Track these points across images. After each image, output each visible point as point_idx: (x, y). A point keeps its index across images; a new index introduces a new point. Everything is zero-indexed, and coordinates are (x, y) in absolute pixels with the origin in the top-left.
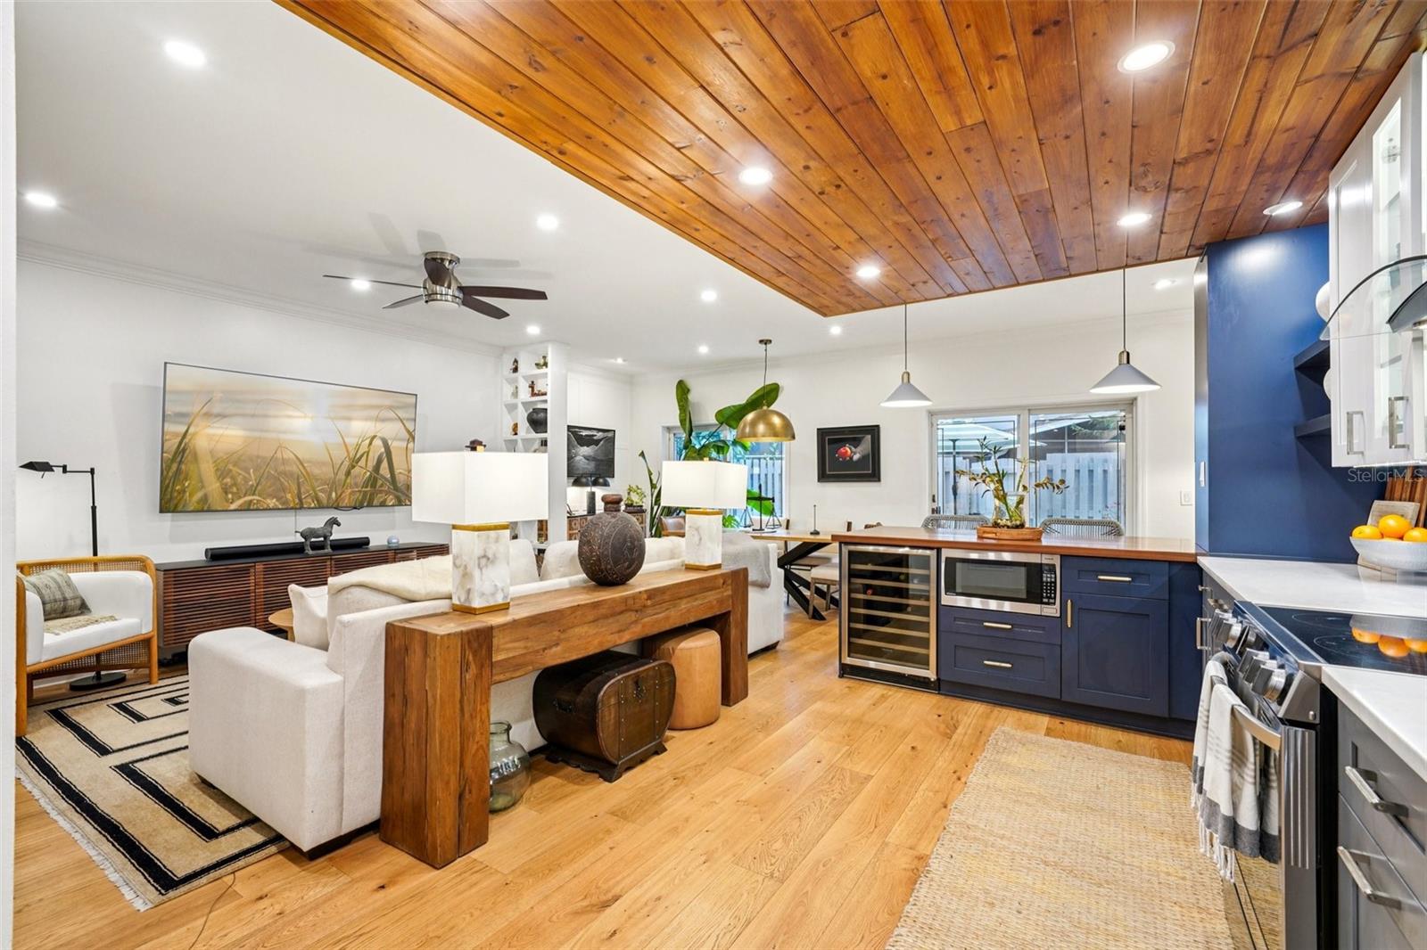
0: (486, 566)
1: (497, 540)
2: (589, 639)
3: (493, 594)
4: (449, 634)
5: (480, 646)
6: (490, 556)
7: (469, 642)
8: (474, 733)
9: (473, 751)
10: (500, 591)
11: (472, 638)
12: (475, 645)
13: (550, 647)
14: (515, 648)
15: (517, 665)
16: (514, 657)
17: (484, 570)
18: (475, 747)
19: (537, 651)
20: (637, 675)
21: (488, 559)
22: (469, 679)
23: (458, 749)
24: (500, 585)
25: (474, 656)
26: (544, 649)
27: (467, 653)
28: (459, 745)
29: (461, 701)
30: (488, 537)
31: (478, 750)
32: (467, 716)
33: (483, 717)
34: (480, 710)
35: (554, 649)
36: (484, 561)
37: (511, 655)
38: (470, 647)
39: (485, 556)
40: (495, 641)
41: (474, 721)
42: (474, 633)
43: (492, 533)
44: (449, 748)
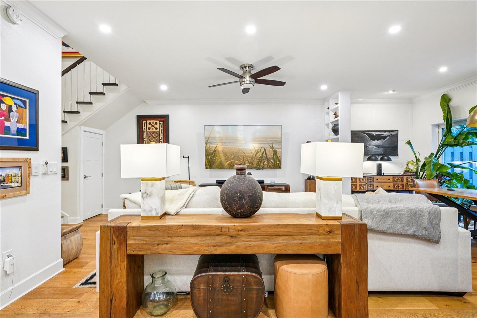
0: (146, 197)
1: (152, 186)
2: (191, 246)
3: (150, 211)
4: (104, 226)
5: (120, 235)
6: (148, 193)
7: (114, 231)
8: (117, 274)
9: (117, 283)
10: (154, 210)
11: (115, 230)
12: (117, 233)
13: (163, 244)
14: (139, 240)
15: (140, 249)
16: (138, 244)
17: (145, 199)
18: (117, 281)
19: (154, 244)
20: (227, 276)
21: (148, 194)
22: (115, 248)
23: (109, 279)
24: (154, 207)
25: (117, 237)
26: (158, 245)
27: (113, 236)
28: (109, 277)
29: (111, 257)
30: (147, 184)
31: (119, 283)
32: (113, 265)
33: (122, 268)
34: (120, 265)
35: (165, 246)
36: (145, 195)
37: (137, 243)
38: (115, 234)
39: (145, 193)
40: (128, 234)
41: (117, 268)
42: (117, 228)
43: (150, 182)
44: (104, 277)
